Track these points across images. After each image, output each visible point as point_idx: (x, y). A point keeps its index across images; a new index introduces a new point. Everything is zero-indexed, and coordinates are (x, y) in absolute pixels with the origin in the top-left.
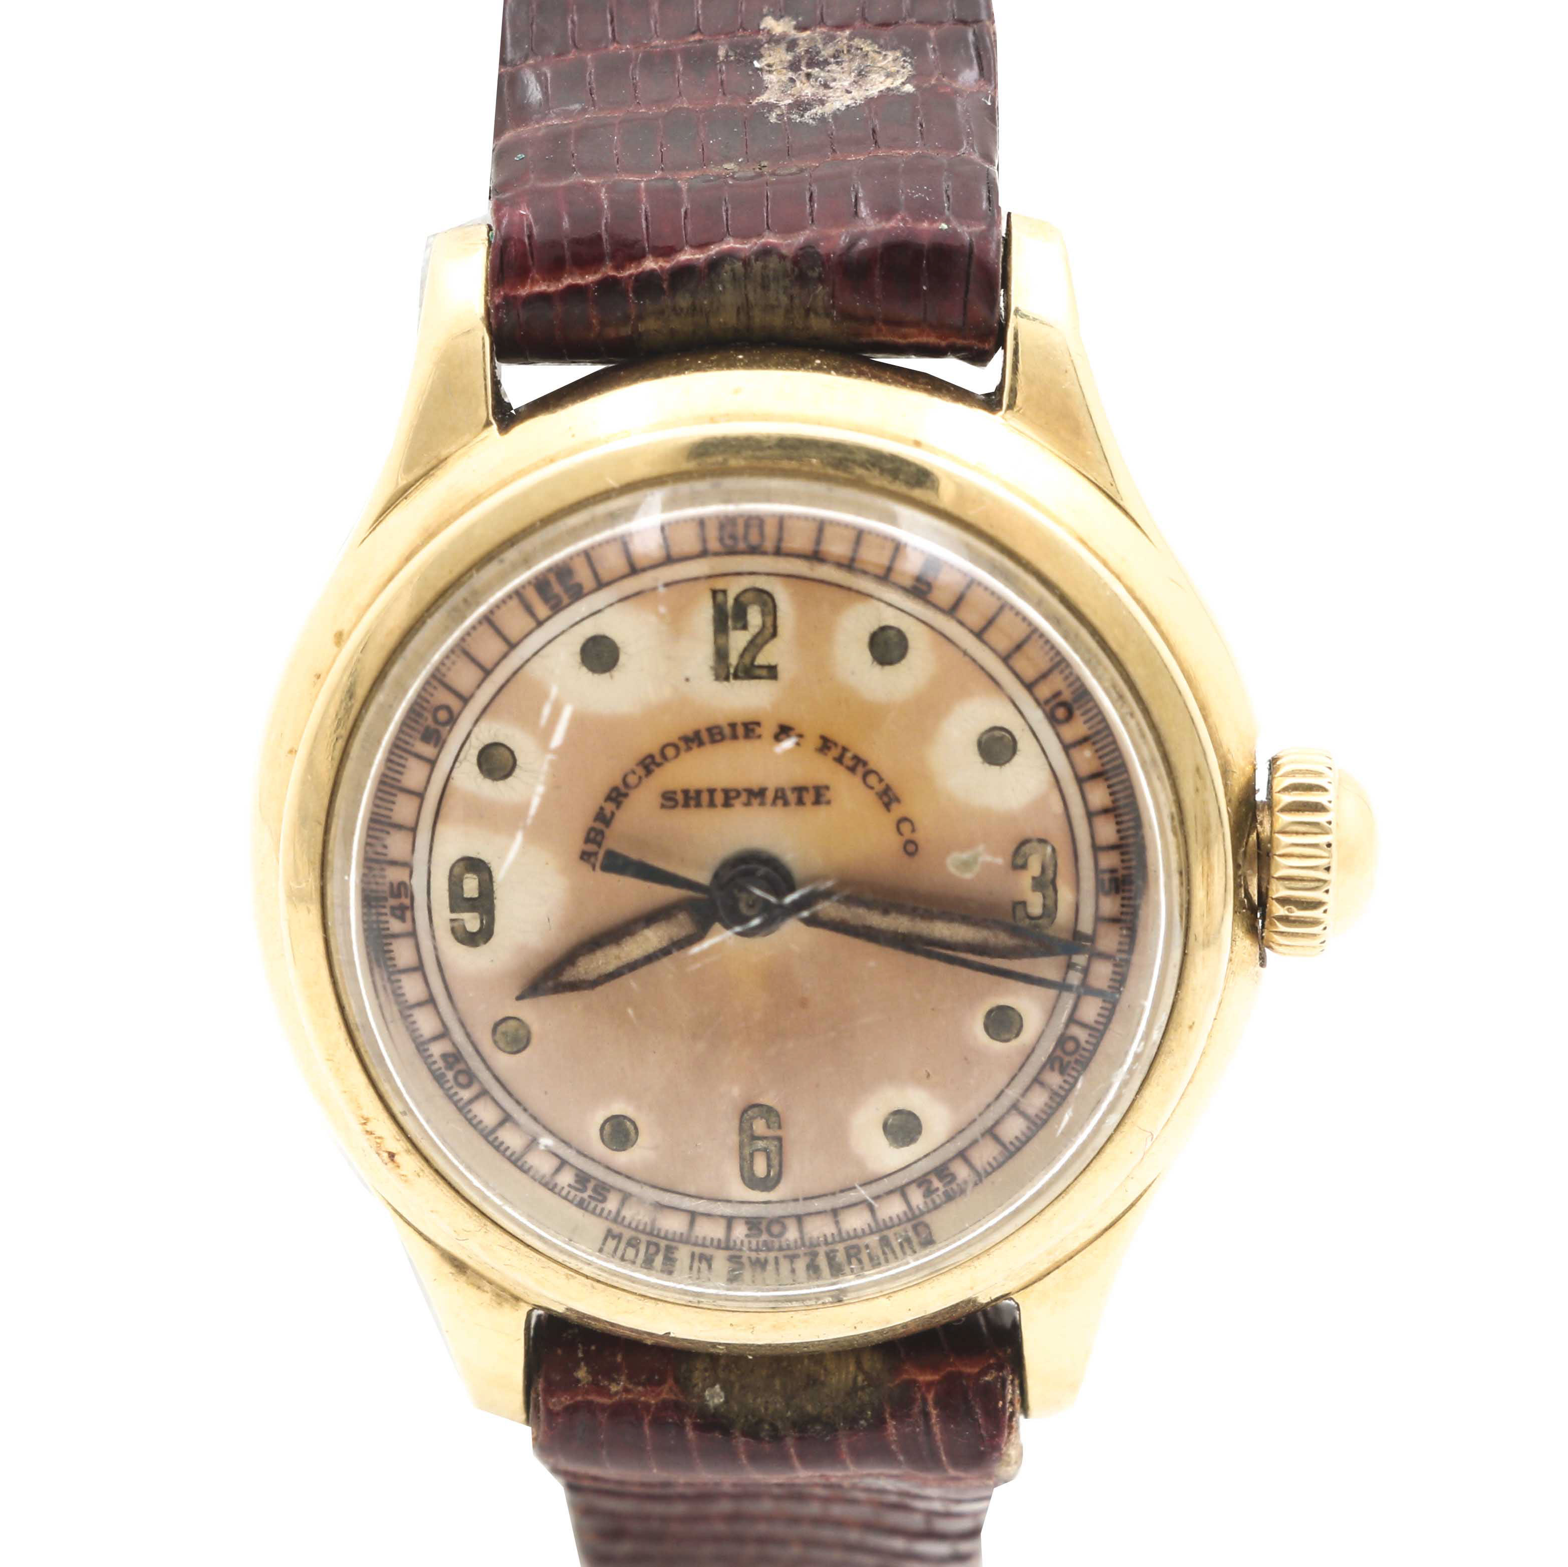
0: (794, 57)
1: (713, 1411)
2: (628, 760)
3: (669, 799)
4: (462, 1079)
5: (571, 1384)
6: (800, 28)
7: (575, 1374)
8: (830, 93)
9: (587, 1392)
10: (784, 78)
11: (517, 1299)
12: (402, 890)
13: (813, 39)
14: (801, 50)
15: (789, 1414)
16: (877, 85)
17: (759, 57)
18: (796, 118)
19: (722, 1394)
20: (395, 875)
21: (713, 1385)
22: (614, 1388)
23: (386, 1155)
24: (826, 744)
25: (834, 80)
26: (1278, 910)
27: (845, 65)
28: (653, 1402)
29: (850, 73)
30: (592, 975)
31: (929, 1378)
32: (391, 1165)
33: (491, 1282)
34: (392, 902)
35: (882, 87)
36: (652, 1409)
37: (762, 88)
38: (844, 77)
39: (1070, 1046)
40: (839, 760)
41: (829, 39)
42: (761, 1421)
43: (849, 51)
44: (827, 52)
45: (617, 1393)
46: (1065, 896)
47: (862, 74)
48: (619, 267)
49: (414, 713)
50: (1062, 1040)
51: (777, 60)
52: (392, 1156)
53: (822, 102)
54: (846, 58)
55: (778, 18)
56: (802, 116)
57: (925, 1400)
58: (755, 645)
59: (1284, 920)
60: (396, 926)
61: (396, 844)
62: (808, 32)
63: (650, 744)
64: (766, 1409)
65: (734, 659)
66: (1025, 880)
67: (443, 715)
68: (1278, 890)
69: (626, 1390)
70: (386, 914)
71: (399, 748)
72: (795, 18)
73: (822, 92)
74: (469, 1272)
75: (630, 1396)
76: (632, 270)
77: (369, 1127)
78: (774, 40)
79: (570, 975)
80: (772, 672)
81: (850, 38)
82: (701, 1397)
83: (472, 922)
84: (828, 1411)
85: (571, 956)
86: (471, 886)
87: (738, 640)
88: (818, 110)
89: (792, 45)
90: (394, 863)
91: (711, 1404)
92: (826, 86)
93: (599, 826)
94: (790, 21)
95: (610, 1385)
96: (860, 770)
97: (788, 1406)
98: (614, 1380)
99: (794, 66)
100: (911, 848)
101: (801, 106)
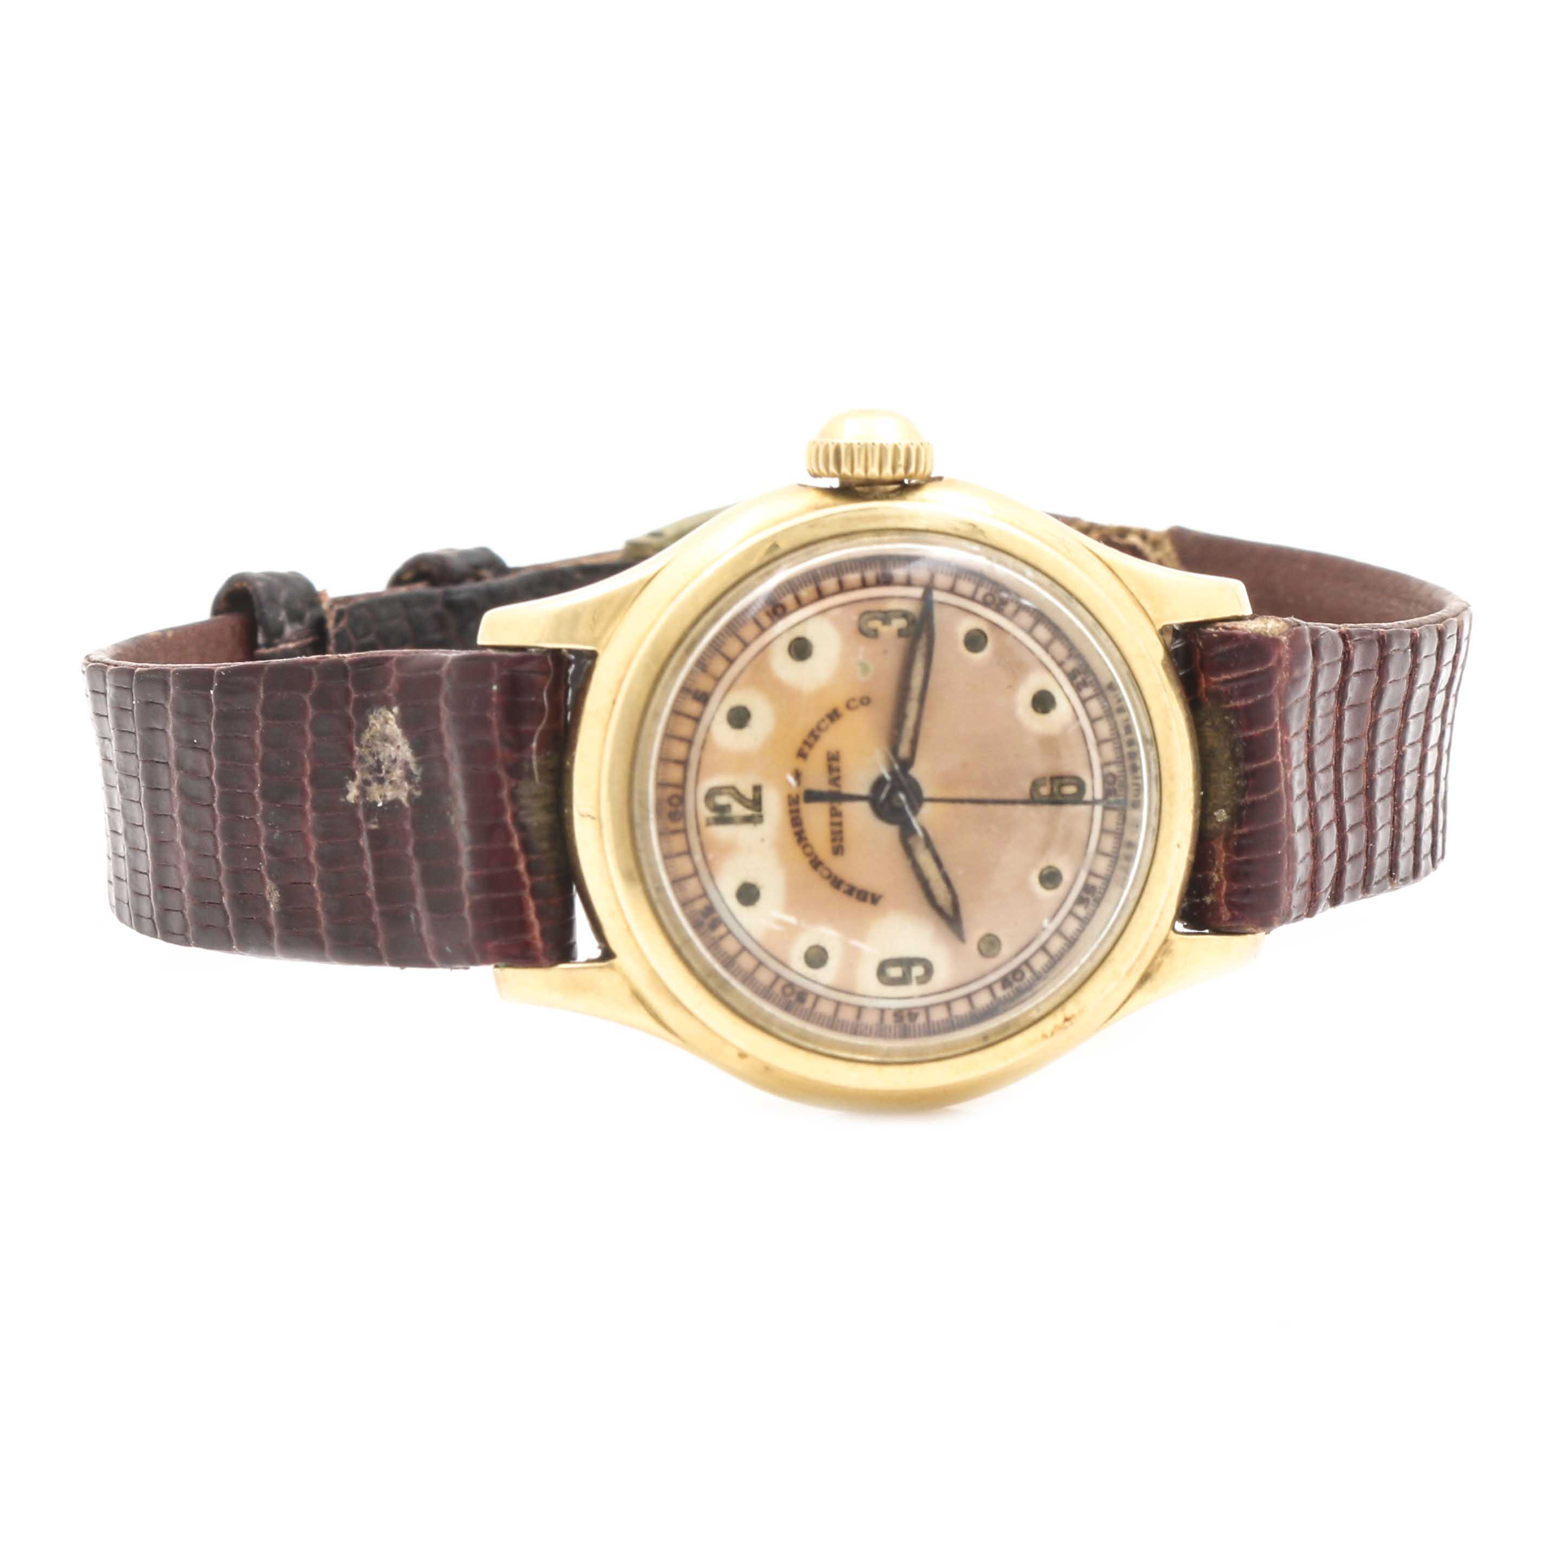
0: (374, 781)
1: (1230, 816)
2: (813, 877)
3: (838, 850)
4: (1018, 976)
5: (1215, 906)
6: (353, 777)
7: (1209, 903)
8: (400, 759)
9: (1219, 896)
10: (390, 787)
11: (1166, 941)
12: (898, 1014)
13: (362, 771)
14: (370, 777)
15: (1230, 768)
16: (394, 729)
17: (375, 803)
18: (418, 780)
19: (1220, 811)
20: (889, 1020)
21: (1215, 816)
22: (1216, 879)
23: (1067, 1024)
24: (802, 755)
25: (390, 756)
26: (900, 472)
27: (379, 749)
28: (1224, 854)
29: (385, 746)
30: (949, 897)
31: (1203, 680)
32: (1073, 1021)
33: (1155, 958)
34: (906, 1021)
35: (395, 727)
36: (1229, 855)
37: (396, 802)
38: (387, 750)
39: (989, 599)
40: (810, 746)
41: (361, 759)
42: (1235, 786)
43: (370, 747)
44: (371, 761)
45: (1219, 877)
46: (893, 605)
47: (386, 739)
48: (523, 886)
49: (787, 1008)
50: (985, 603)
51: (377, 792)
52: (1067, 1020)
53: (406, 764)
54: (374, 749)
55: (347, 792)
56: (416, 776)
57: (1216, 683)
58: (740, 798)
59: (907, 468)
60: (921, 1019)
61: (870, 1019)
62: (357, 773)
63: (803, 863)
64: (1228, 782)
65: (748, 812)
66: (884, 630)
67: (788, 990)
68: (887, 473)
69: (1218, 871)
70: (914, 1026)
71: (809, 1017)
72: (347, 781)
73: (399, 764)
74: (1150, 971)
75: (1222, 869)
76: (526, 879)
77: (1048, 1033)
78: (363, 793)
79: (948, 909)
80: (757, 789)
81: (360, 746)
82: (1222, 824)
83: (918, 971)
84: (1227, 744)
85: (939, 910)
86: (895, 972)
87: (738, 810)
88: (412, 767)
89: (367, 783)
90: (882, 1020)
91: (1226, 817)
92: (394, 761)
93: (855, 894)
94: (349, 784)
95: (1215, 882)
96: (817, 733)
97: (1226, 769)
98: (1212, 879)
99: (381, 781)
100: (866, 701)
101: (409, 776)
